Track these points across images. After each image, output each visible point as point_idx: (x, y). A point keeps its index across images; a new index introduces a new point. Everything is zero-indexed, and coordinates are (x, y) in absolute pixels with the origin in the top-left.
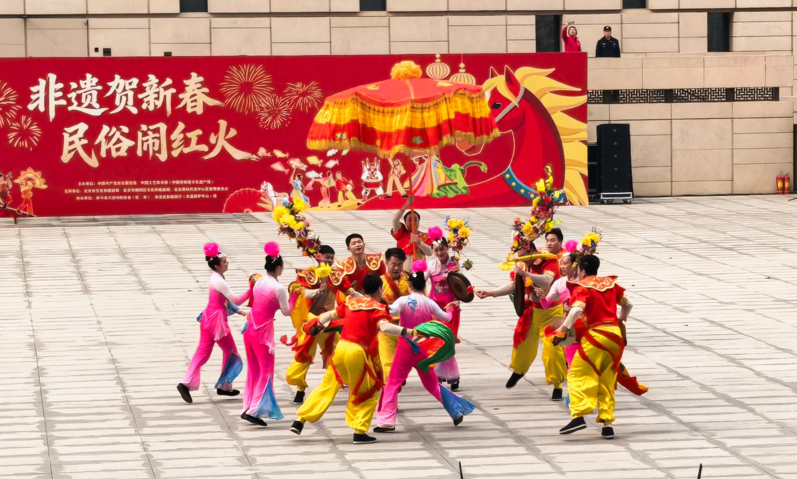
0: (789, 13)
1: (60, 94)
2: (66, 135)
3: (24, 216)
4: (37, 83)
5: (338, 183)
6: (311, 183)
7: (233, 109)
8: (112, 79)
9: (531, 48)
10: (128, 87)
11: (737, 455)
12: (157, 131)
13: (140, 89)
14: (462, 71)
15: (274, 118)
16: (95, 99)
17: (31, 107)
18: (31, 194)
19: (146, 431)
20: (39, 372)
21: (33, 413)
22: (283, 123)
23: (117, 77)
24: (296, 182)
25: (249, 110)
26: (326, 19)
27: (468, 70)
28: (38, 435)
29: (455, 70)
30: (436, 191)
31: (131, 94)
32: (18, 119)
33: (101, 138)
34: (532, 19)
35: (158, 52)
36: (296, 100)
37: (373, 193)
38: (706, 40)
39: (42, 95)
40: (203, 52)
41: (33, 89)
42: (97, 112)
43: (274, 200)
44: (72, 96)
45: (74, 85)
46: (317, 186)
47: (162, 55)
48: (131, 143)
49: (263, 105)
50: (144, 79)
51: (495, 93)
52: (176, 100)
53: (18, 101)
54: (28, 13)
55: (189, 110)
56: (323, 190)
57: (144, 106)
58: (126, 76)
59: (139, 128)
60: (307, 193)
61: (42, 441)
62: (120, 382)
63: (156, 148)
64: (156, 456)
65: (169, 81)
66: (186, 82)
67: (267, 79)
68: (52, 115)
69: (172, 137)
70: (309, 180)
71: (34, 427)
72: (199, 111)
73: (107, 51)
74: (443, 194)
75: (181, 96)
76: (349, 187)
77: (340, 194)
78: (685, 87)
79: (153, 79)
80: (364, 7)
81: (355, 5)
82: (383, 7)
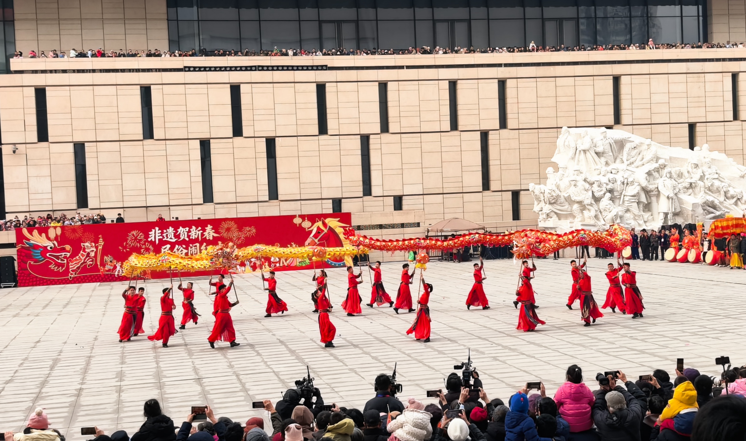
0: (422, 196)
1: (160, 234)
2: (162, 249)
3: (148, 279)
4: (151, 231)
5: (262, 262)
6: (252, 263)
7: (224, 237)
8: (179, 228)
9: (331, 211)
10: (185, 231)
11: (410, 357)
12: (195, 246)
13: (189, 231)
14: (306, 220)
15: (238, 240)
16: (173, 236)
17: (149, 239)
18: (150, 271)
19: (193, 357)
21: (152, 352)
22: (242, 241)
23: (181, 227)
24: (247, 263)
25: (229, 237)
26: (257, 204)
27: (309, 220)
28: (153, 360)
29: (304, 220)
30: (298, 264)
31: (186, 233)
32: (145, 244)
33: (175, 250)
34: (331, 201)
35: (196, 218)
36: (246, 233)
37: (275, 266)
38: (393, 207)
39: (153, 235)
40: (212, 217)
41: (150, 233)
42: (174, 240)
43: (239, 270)
44: (165, 235)
45: (165, 231)
46: (255, 264)
47: (197, 219)
48: (186, 251)
49: (234, 235)
50: (190, 228)
51: (319, 228)
52: (202, 235)
53: (145, 238)
54: (148, 205)
55: (208, 238)
56: (257, 265)
57: (191, 237)
58: (184, 227)
59: (189, 246)
60: (252, 267)
61: (155, 363)
63: (196, 253)
64: (197, 366)
65: (200, 228)
66: (206, 228)
67: (235, 226)
68: (157, 242)
69: (202, 248)
70: (252, 262)
71: (152, 358)
72: (211, 238)
73: (177, 218)
74: (301, 265)
75: (204, 233)
76: (267, 264)
77: (263, 266)
78: (386, 223)
79: (194, 228)
80: (270, 198)
81: (267, 198)
82: (277, 199)
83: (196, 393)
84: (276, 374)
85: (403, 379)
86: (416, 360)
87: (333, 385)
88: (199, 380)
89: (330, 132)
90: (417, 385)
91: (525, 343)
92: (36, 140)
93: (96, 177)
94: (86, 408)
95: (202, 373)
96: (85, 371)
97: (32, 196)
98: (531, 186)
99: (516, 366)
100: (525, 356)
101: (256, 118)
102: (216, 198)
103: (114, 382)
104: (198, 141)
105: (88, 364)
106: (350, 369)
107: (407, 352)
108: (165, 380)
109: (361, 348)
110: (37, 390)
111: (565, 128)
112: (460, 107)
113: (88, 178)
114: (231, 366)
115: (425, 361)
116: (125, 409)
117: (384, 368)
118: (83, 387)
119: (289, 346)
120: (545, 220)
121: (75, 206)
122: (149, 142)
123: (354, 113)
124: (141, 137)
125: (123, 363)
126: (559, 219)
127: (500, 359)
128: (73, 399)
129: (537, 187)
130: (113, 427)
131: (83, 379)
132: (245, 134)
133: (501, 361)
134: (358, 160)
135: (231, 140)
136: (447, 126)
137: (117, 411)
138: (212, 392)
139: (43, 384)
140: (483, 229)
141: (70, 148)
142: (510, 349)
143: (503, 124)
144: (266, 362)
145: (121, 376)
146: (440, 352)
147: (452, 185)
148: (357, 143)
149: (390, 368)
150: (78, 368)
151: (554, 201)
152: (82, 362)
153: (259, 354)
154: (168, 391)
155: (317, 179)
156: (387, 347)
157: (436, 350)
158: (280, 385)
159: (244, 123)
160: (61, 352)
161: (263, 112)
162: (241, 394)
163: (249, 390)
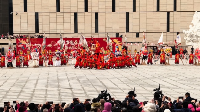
4: (58, 41)
10: (68, 42)
20: (58, 74)
21: (57, 79)
23: (67, 40)
26: (91, 34)
33: (65, 47)
34: (115, 34)
35: (72, 37)
38: (136, 36)
40: (77, 37)
48: (69, 48)
50: (70, 41)
54: (57, 33)
57: (70, 44)
59: (70, 46)
61: (58, 83)
62: (67, 76)
64: (71, 85)
65: (73, 41)
66: (75, 41)
69: (73, 47)
72: (76, 44)
73: (66, 37)
80: (96, 32)
81: (95, 32)
82: (98, 32)
83: (70, 93)
84: (96, 89)
85: (137, 93)
86: (141, 87)
87: (114, 93)
88: (71, 89)
89: (116, 11)
90: (142, 95)
91: (179, 83)
92: (23, 11)
93: (41, 23)
94: (36, 96)
95: (72, 87)
96: (36, 84)
97: (22, 29)
98: (184, 31)
99: (176, 91)
100: (179, 88)
101: (92, 6)
102: (79, 31)
103: (45, 88)
104: (74, 13)
105: (37, 82)
106: (119, 89)
107: (138, 84)
108: (60, 88)
109: (123, 82)
110: (21, 89)
111: (196, 12)
112: (160, 4)
113: (39, 23)
114: (81, 85)
115: (144, 87)
116: (48, 97)
117: (131, 89)
118: (35, 89)
119: (100, 80)
120: (188, 42)
121: (35, 32)
122: (58, 13)
123: (124, 5)
124: (56, 11)
125: (48, 82)
126: (193, 42)
127: (170, 88)
128: (32, 93)
129: (186, 31)
130: (44, 102)
131: (35, 86)
132: (88, 11)
133: (170, 89)
134: (125, 20)
135: (84, 13)
136: (155, 10)
137: (46, 97)
138: (75, 93)
139: (23, 87)
140: (166, 45)
141: (34, 14)
142: (174, 85)
143: (175, 9)
144: (92, 85)
145: (47, 86)
146: (150, 85)
147: (156, 30)
148: (125, 15)
149: (133, 89)
150: (34, 83)
151: (191, 36)
152: (35, 81)
153: (90, 82)
154: (61, 92)
155: (111, 26)
156: (132, 82)
157: (148, 84)
158: (97, 92)
159: (88, 7)
160: (29, 78)
161: (95, 4)
162: (84, 94)
163: (87, 93)
